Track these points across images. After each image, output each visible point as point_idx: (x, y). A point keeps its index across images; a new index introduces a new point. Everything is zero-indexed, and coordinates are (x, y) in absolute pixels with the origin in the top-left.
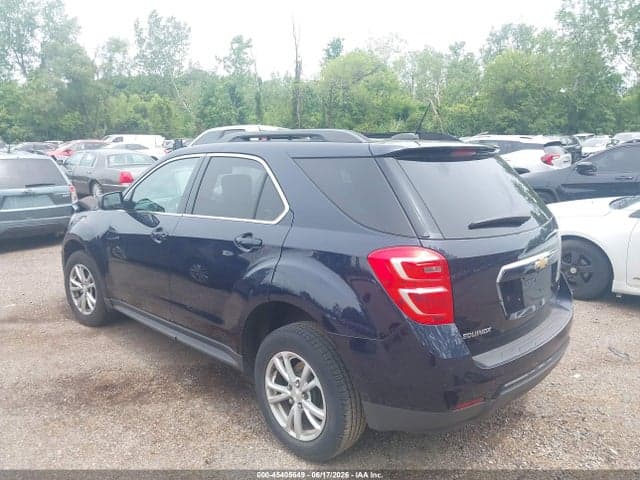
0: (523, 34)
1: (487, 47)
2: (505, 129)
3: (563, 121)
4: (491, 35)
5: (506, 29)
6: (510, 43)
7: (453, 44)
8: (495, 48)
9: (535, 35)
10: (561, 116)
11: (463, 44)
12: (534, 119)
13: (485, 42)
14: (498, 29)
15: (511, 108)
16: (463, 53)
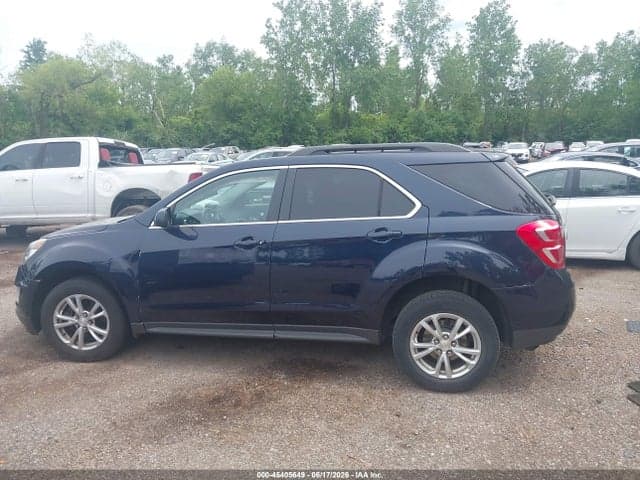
0: (227, 53)
1: (193, 62)
2: (229, 141)
3: (279, 134)
4: (197, 51)
5: (211, 47)
6: (215, 60)
7: (161, 57)
8: (201, 63)
9: (237, 54)
10: (275, 129)
11: (171, 58)
12: (255, 131)
13: (191, 57)
14: (203, 45)
15: (233, 121)
16: (172, 65)
